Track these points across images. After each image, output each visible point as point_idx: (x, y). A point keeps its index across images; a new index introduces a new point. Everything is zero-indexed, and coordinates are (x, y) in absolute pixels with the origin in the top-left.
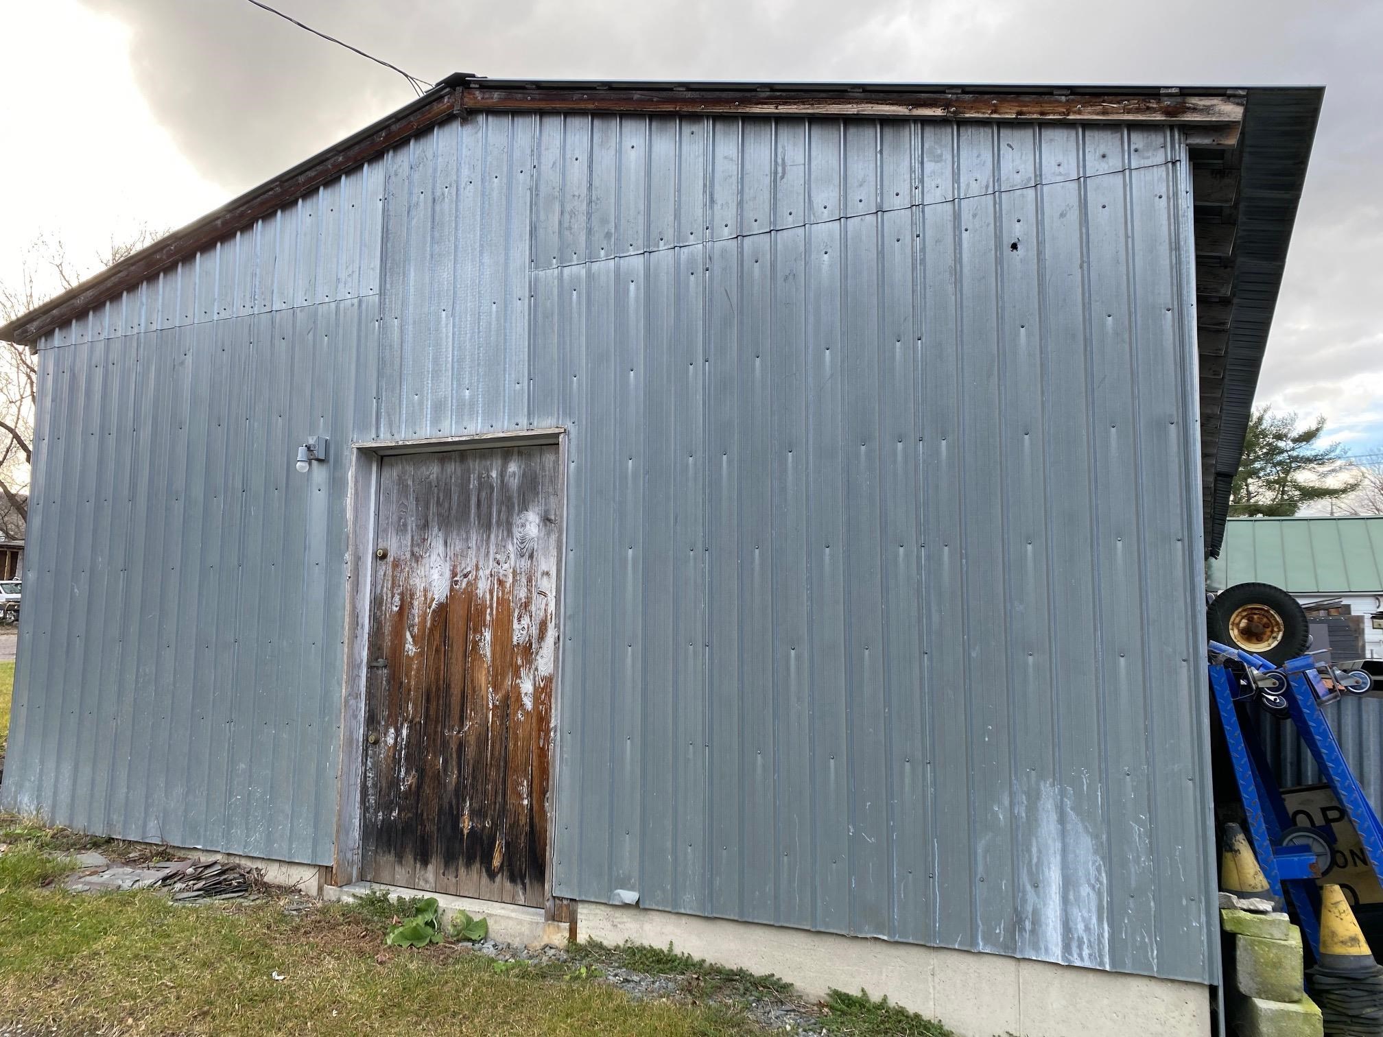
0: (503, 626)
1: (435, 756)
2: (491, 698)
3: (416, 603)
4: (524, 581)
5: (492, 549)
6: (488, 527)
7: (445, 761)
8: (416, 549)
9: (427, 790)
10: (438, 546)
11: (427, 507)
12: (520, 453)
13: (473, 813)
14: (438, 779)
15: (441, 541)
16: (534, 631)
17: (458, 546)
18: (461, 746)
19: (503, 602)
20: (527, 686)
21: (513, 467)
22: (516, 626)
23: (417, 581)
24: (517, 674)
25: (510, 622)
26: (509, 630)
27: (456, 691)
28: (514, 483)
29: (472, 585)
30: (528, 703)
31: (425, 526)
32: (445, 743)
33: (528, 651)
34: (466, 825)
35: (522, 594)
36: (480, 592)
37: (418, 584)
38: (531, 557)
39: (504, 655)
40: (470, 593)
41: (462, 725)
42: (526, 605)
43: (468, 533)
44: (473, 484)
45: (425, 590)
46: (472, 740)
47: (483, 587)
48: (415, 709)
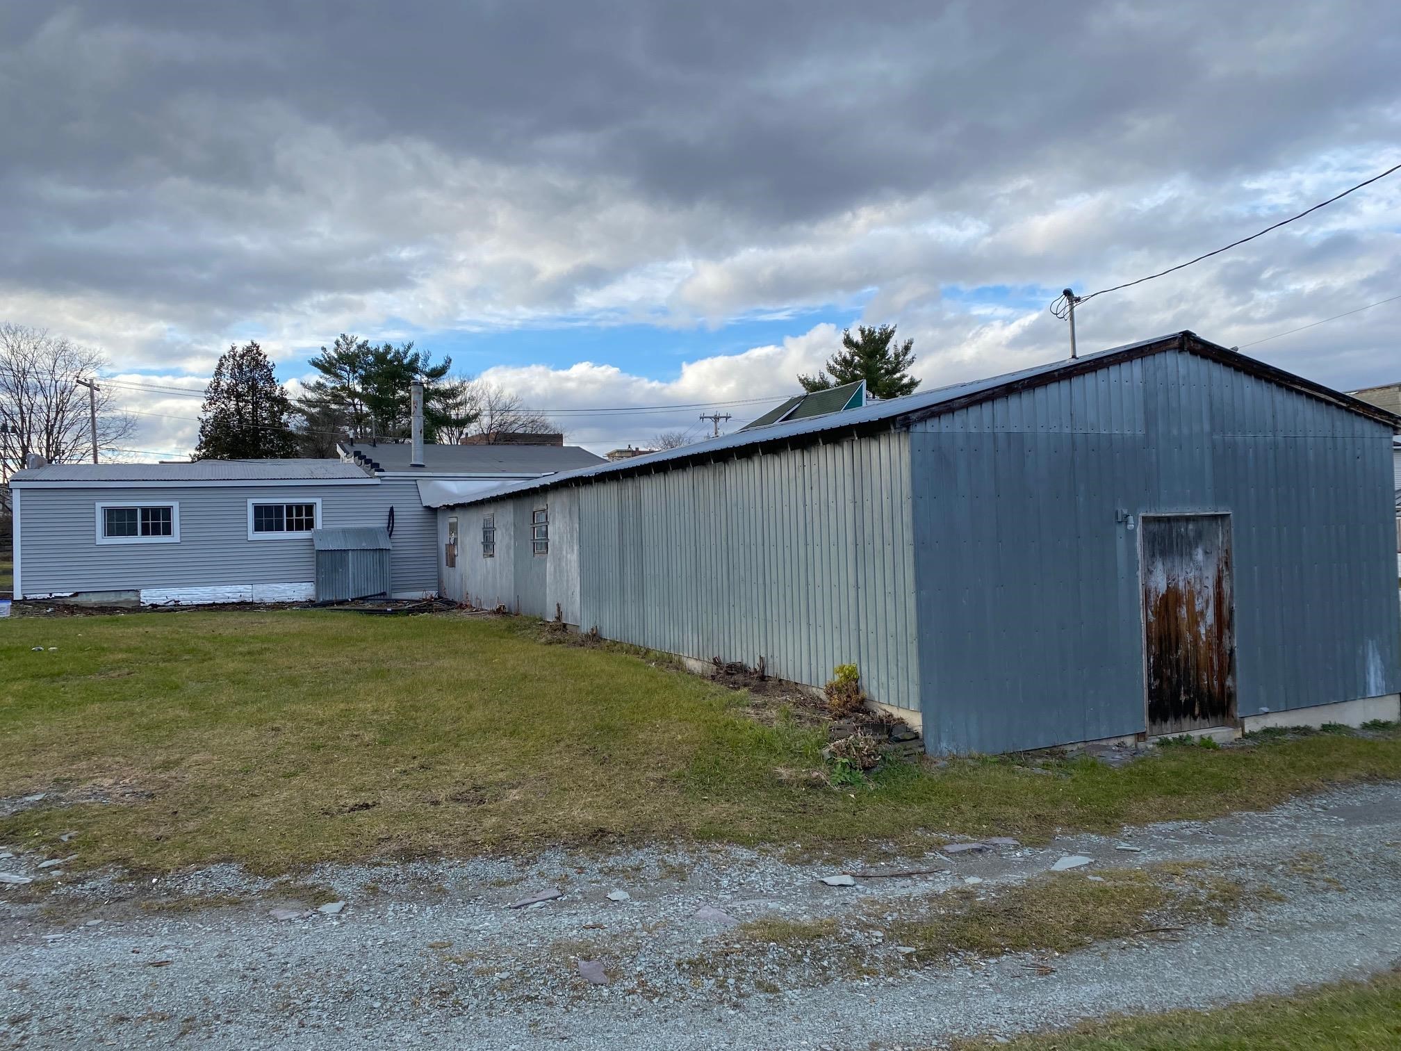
0: (1190, 604)
1: (1167, 669)
2: (1189, 637)
3: (1152, 595)
4: (1198, 581)
5: (1184, 567)
6: (1182, 555)
7: (1171, 671)
8: (1150, 567)
9: (1165, 686)
10: (1159, 565)
11: (1153, 546)
12: (1194, 520)
13: (1185, 692)
14: (1169, 679)
15: (1161, 563)
16: (1204, 604)
17: (1169, 565)
18: (1178, 661)
19: (1191, 592)
20: (1203, 631)
21: (1191, 527)
22: (1197, 603)
23: (1152, 584)
24: (1198, 625)
25: (1194, 601)
26: (1194, 605)
27: (1173, 636)
28: (1191, 534)
29: (1177, 584)
30: (1203, 637)
31: (1153, 555)
32: (1170, 662)
33: (1202, 614)
34: (1183, 698)
35: (1198, 587)
36: (1180, 588)
37: (1152, 585)
38: (1201, 570)
39: (1192, 617)
40: (1176, 588)
41: (1177, 652)
42: (1200, 593)
43: (1173, 559)
44: (1174, 534)
45: (1156, 588)
46: (1182, 658)
47: (1181, 584)
48: (1156, 648)
